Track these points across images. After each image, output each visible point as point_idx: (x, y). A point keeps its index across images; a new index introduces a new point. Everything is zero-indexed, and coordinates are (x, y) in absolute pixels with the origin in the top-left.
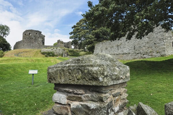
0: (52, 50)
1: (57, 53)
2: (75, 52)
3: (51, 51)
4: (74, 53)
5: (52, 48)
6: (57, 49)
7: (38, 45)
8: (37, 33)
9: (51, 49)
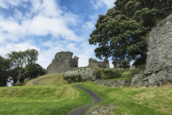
0: (79, 72)
1: (85, 76)
2: (114, 73)
3: (78, 74)
4: (111, 75)
5: (79, 70)
6: (85, 70)
7: (64, 67)
8: (68, 54)
9: (77, 71)
